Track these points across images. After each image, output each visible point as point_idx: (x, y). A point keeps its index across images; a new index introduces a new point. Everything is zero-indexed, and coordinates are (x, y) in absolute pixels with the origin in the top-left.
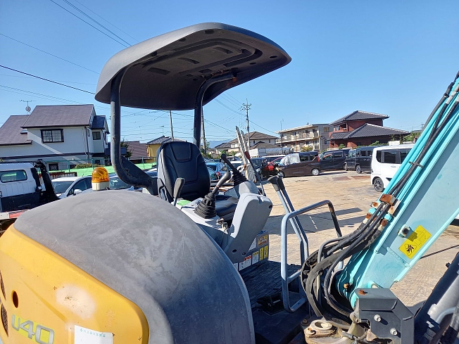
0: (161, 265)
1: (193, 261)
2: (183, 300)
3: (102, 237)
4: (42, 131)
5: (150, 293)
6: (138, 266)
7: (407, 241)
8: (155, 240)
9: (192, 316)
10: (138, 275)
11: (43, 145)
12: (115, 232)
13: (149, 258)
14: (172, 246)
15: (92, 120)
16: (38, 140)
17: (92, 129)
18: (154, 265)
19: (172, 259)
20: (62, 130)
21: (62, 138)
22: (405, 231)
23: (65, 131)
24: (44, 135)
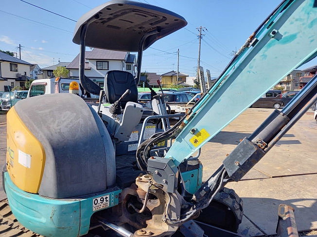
0: (60, 129)
1: (79, 131)
2: (65, 147)
3: (40, 112)
4: (97, 62)
5: (48, 140)
6: (48, 128)
7: (195, 137)
8: (64, 117)
9: (68, 155)
10: (46, 131)
11: (97, 71)
12: (47, 111)
13: (55, 125)
14: (71, 122)
15: (127, 56)
16: (94, 67)
17: (126, 63)
18: (57, 128)
19: (67, 127)
20: (108, 62)
21: (108, 67)
22: (193, 131)
23: (110, 62)
24: (98, 65)
